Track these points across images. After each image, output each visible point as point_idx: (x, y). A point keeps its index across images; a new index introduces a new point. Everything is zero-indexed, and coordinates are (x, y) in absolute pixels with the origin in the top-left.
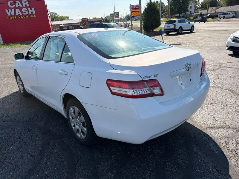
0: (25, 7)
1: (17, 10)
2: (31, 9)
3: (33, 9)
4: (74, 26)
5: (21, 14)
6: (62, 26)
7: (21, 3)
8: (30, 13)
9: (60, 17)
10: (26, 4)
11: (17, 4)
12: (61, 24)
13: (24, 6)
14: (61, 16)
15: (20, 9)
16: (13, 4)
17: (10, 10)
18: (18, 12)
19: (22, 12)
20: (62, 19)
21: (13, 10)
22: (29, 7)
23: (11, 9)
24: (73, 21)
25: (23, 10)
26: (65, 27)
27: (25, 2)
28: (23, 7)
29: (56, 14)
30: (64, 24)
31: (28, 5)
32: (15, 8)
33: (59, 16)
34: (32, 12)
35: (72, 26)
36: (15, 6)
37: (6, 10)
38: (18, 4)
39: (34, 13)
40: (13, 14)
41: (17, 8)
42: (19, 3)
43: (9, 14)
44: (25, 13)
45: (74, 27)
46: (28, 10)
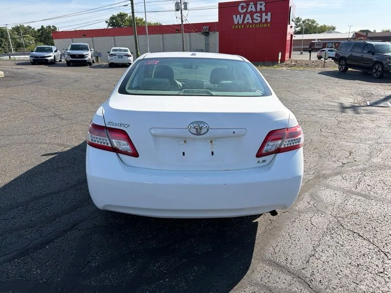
0: (258, 12)
1: (248, 16)
2: (266, 15)
3: (269, 14)
4: (335, 43)
5: (251, 22)
6: (314, 43)
7: (255, 5)
8: (264, 21)
9: (319, 28)
10: (261, 7)
11: (250, 6)
12: (314, 40)
13: (258, 10)
14: (322, 26)
15: (252, 13)
16: (245, 8)
17: (238, 16)
18: (248, 19)
19: (252, 19)
20: (323, 30)
21: (242, 16)
22: (264, 12)
23: (240, 14)
24: (338, 34)
25: (255, 16)
26: (319, 44)
27: (261, 5)
28: (256, 12)
29: (313, 22)
30: (318, 40)
31: (264, 9)
32: (245, 14)
33: (318, 26)
34: (266, 20)
35: (332, 43)
36: (247, 10)
37: (234, 16)
38: (252, 8)
39: (269, 20)
40: (240, 22)
41: (248, 13)
42: (253, 6)
43: (236, 22)
44: (257, 20)
45: (335, 45)
46: (261, 17)
